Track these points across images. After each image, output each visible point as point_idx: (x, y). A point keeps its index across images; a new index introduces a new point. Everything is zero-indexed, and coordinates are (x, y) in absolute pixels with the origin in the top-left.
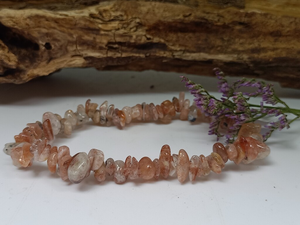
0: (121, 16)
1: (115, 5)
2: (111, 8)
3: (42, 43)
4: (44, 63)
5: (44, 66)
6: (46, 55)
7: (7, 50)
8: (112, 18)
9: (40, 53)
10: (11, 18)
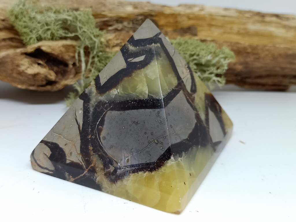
0: (121, 43)
1: (116, 36)
2: (114, 38)
3: (71, 63)
4: (72, 76)
5: (72, 78)
6: (73, 71)
7: (48, 68)
8: (115, 45)
9: (69, 70)
10: (50, 46)
